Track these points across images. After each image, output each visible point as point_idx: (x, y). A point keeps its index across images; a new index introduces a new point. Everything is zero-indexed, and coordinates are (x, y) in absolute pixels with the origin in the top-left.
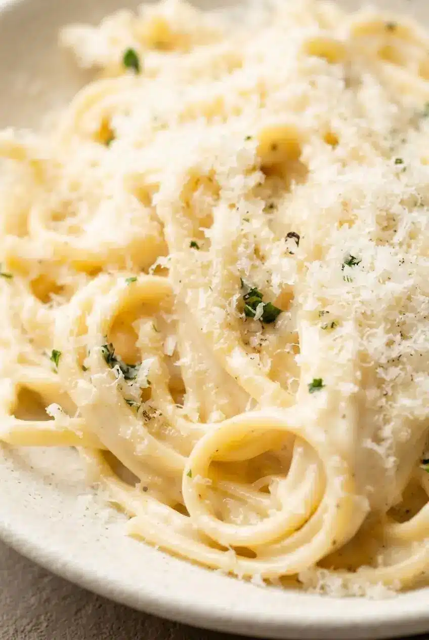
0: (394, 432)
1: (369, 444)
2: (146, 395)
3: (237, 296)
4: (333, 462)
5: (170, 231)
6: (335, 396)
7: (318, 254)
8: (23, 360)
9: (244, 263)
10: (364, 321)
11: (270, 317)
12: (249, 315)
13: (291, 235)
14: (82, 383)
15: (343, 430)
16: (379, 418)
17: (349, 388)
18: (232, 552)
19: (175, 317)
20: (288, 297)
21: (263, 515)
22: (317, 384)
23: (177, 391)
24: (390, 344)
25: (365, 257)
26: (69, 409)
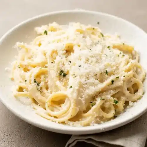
0: (85, 96)
1: (80, 98)
2: (41, 88)
3: (59, 71)
4: (72, 101)
5: (48, 60)
6: (74, 89)
7: (74, 65)
8: (21, 82)
9: (61, 66)
10: (81, 76)
11: (65, 75)
12: (61, 75)
13: (70, 61)
14: (30, 86)
15: (75, 95)
16: (82, 94)
17: (77, 88)
18: (53, 117)
19: (48, 75)
20: (68, 72)
21: (59, 110)
22: (71, 87)
23: (47, 88)
24: (85, 81)
25: (82, 65)
26: (27, 90)
